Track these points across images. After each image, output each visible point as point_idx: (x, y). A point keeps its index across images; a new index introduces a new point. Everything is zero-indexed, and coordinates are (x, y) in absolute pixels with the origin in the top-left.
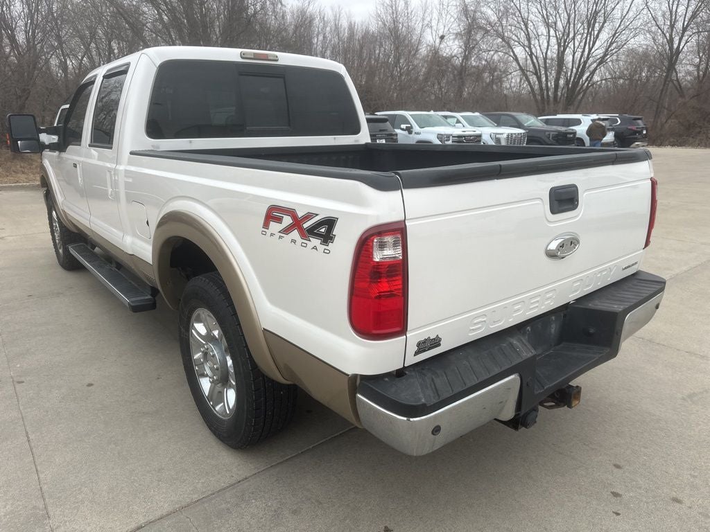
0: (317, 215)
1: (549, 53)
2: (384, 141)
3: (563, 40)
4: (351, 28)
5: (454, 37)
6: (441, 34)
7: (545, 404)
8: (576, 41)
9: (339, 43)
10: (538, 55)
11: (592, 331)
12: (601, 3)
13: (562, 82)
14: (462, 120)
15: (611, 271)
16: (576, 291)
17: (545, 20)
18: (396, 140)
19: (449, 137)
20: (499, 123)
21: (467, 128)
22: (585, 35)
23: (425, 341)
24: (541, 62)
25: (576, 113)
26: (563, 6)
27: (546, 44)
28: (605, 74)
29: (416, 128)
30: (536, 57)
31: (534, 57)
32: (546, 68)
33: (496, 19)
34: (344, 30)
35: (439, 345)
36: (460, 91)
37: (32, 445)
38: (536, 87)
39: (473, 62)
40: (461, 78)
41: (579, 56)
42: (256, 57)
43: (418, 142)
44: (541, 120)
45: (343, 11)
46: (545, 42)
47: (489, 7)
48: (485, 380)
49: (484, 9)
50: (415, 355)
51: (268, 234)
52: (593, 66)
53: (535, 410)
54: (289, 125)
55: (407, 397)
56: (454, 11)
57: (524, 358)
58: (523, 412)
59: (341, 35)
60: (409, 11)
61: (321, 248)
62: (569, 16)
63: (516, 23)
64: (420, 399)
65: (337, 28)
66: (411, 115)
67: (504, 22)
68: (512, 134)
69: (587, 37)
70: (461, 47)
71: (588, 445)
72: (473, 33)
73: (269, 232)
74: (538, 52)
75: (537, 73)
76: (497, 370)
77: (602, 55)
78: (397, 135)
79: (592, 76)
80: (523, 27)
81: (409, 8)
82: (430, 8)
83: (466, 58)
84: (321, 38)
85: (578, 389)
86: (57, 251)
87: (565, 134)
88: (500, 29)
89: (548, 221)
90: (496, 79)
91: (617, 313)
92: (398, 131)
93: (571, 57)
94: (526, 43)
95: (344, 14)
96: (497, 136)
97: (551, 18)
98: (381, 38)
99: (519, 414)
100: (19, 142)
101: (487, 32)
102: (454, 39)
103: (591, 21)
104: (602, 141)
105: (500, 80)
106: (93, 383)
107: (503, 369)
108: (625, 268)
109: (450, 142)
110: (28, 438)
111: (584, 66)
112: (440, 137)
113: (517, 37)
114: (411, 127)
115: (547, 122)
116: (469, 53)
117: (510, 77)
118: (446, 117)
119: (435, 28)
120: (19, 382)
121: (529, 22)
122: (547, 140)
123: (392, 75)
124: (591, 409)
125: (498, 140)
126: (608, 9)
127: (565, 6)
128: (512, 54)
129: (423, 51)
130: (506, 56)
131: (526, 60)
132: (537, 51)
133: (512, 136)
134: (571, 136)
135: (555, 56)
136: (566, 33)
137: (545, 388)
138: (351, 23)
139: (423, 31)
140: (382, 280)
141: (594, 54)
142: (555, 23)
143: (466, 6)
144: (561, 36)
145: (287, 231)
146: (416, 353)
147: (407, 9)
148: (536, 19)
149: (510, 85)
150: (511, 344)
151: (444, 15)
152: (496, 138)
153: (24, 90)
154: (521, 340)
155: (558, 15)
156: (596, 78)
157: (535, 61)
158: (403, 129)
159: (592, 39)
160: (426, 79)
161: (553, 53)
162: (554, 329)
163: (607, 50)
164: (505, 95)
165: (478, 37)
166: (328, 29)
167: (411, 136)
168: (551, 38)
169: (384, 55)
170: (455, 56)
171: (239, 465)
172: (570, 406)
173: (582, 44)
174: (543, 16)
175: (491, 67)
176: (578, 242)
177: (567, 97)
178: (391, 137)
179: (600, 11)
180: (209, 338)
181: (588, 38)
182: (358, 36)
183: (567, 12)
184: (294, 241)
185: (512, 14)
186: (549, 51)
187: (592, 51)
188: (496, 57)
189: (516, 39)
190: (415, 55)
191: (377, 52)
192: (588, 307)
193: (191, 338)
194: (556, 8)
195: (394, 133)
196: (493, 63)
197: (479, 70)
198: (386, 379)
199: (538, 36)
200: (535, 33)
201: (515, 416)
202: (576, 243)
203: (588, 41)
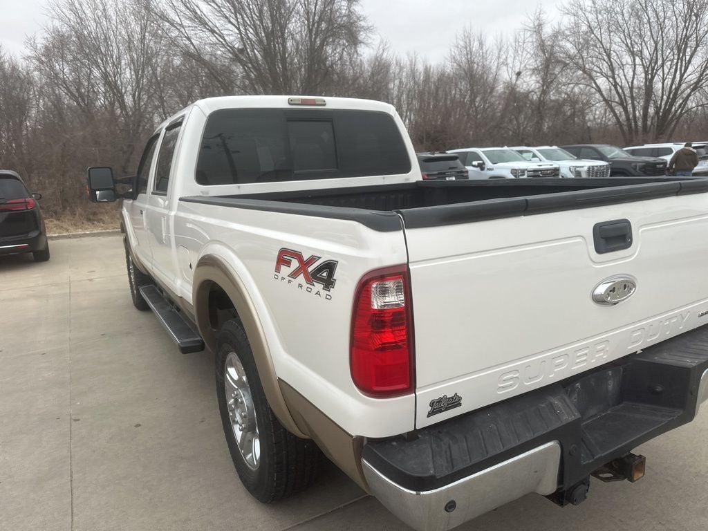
0: (320, 258)
1: (635, 82)
2: (454, 179)
3: (650, 68)
4: (427, 71)
5: (531, 72)
6: (517, 70)
7: (601, 475)
8: (665, 68)
9: (414, 87)
10: (623, 84)
11: (659, 389)
12: (692, 27)
13: (651, 110)
14: (538, 154)
15: (683, 318)
16: (637, 342)
17: (630, 49)
18: (467, 177)
19: (524, 172)
20: (579, 156)
21: (544, 161)
22: (675, 61)
23: (440, 401)
24: (627, 92)
25: (668, 142)
26: (649, 33)
27: (632, 73)
28: (701, 99)
29: (489, 164)
30: (621, 87)
31: (619, 88)
32: (632, 98)
33: (576, 52)
34: (420, 74)
35: (459, 405)
36: (539, 125)
37: (74, 485)
38: (623, 118)
39: (552, 96)
40: (540, 113)
41: (669, 83)
42: (304, 102)
43: (490, 178)
44: (627, 151)
45: (418, 56)
46: (631, 70)
47: (568, 40)
48: (514, 448)
49: (563, 43)
50: (428, 417)
51: (280, 278)
52: (686, 92)
53: (586, 483)
54: (337, 168)
55: (415, 466)
56: (530, 48)
57: (564, 423)
58: (566, 487)
59: (416, 79)
60: (484, 51)
61: (324, 293)
62: (656, 43)
63: (597, 54)
64: (428, 470)
65: (413, 72)
66: (483, 152)
67: (585, 54)
68: (593, 167)
69: (677, 63)
70: (538, 82)
71: (664, 525)
72: (551, 67)
73: (280, 276)
74: (623, 81)
75: (622, 103)
76: (529, 436)
77: (695, 80)
78: (467, 172)
79: (686, 103)
80: (606, 58)
81: (484, 47)
82: (505, 46)
83: (544, 92)
84: (397, 82)
85: (642, 460)
86: (133, 292)
87: (654, 165)
88: (580, 61)
89: (594, 262)
90: (578, 112)
91: (689, 369)
92: (469, 168)
93: (660, 84)
94: (610, 73)
95: (419, 58)
96: (577, 169)
97: (636, 47)
98: (456, 79)
99: (562, 488)
100: (98, 192)
101: (566, 65)
102: (531, 75)
103: (681, 46)
104: (693, 171)
105: (582, 113)
106: (141, 423)
107: (537, 435)
108: (702, 315)
109: (525, 177)
110: (72, 477)
111: (676, 94)
112: (514, 171)
113: (599, 68)
114: (484, 163)
115: (633, 153)
116: (547, 87)
117: (594, 108)
118: (521, 152)
119: (511, 65)
120: (76, 420)
121: (612, 52)
122: (632, 171)
123: (468, 115)
124: (670, 478)
125: (578, 173)
126: (701, 32)
127: (651, 33)
128: (594, 85)
129: (500, 88)
130: (588, 88)
131: (610, 90)
132: (621, 80)
133: (593, 169)
134: (661, 166)
135: (642, 84)
136: (654, 60)
137: (595, 458)
138: (426, 66)
139: (498, 68)
140: (386, 330)
141: (687, 80)
142: (641, 52)
143: (543, 41)
144: (648, 63)
145: (294, 275)
146: (430, 414)
147: (482, 49)
148: (620, 48)
149: (594, 117)
150: (551, 404)
151: (520, 52)
152: (576, 171)
153: (129, 146)
154: (564, 400)
155: (643, 44)
156: (691, 104)
157: (620, 91)
158: (474, 166)
159: (684, 64)
160: (503, 117)
161: (640, 80)
162: (611, 386)
163: (701, 75)
164: (589, 127)
165: (557, 70)
166: (404, 74)
167: (483, 172)
168: (637, 66)
169: (461, 95)
170: (533, 91)
171: (265, 521)
172: (631, 479)
173: (673, 70)
174: (627, 45)
175: (572, 101)
176: (634, 286)
177: (657, 125)
178: (462, 174)
179: (692, 35)
180: (240, 382)
181: (679, 64)
182: (434, 78)
183: (653, 39)
184: (300, 286)
185: (593, 45)
186: (635, 80)
187: (684, 77)
188: (576, 90)
189: (598, 70)
190: (491, 92)
191: (454, 92)
192: (653, 361)
193: (226, 383)
194: (641, 36)
195: (464, 170)
196: (574, 96)
197: (559, 103)
198: (395, 443)
199: (622, 66)
200: (620, 63)
201: (558, 490)
202: (631, 286)
203: (679, 67)
